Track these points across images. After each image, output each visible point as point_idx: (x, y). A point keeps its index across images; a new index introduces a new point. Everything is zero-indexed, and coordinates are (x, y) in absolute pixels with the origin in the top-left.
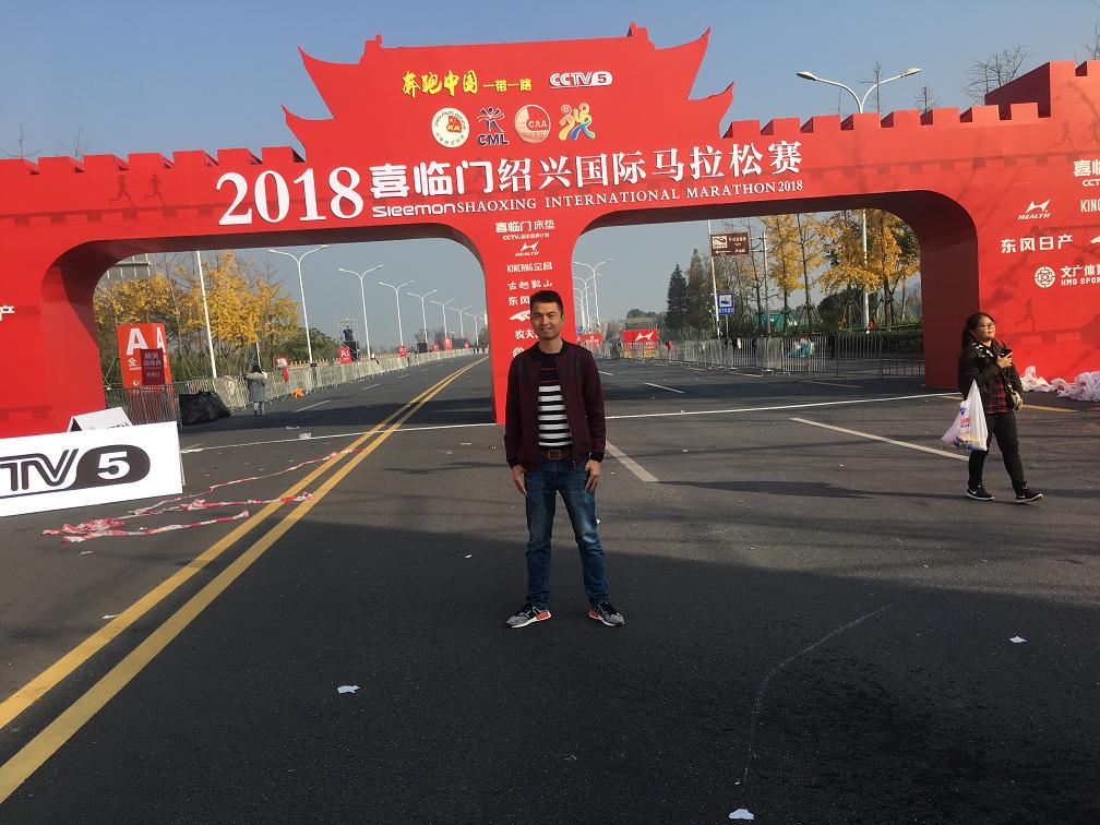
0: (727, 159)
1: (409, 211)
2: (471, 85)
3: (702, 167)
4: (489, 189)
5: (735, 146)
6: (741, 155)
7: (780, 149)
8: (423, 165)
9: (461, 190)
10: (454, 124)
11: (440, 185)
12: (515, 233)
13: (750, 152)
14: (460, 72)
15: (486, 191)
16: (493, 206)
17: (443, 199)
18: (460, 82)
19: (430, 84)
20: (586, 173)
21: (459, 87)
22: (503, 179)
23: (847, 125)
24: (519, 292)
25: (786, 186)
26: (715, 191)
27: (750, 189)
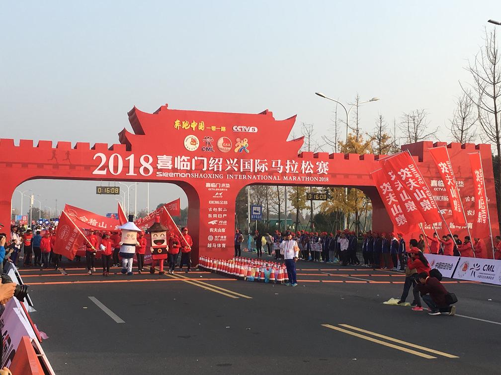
0: (300, 166)
1: (172, 175)
2: (202, 127)
3: (290, 168)
4: (205, 169)
5: (303, 162)
6: (306, 165)
7: (320, 164)
8: (179, 157)
9: (193, 168)
10: (193, 141)
11: (185, 166)
12: (214, 188)
13: (309, 165)
14: (198, 122)
15: (203, 170)
16: (205, 176)
17: (187, 171)
18: (198, 125)
19: (185, 125)
20: (244, 166)
21: (197, 127)
22: (211, 166)
23: (347, 157)
24: (213, 213)
25: (322, 179)
26: (295, 178)
27: (308, 180)
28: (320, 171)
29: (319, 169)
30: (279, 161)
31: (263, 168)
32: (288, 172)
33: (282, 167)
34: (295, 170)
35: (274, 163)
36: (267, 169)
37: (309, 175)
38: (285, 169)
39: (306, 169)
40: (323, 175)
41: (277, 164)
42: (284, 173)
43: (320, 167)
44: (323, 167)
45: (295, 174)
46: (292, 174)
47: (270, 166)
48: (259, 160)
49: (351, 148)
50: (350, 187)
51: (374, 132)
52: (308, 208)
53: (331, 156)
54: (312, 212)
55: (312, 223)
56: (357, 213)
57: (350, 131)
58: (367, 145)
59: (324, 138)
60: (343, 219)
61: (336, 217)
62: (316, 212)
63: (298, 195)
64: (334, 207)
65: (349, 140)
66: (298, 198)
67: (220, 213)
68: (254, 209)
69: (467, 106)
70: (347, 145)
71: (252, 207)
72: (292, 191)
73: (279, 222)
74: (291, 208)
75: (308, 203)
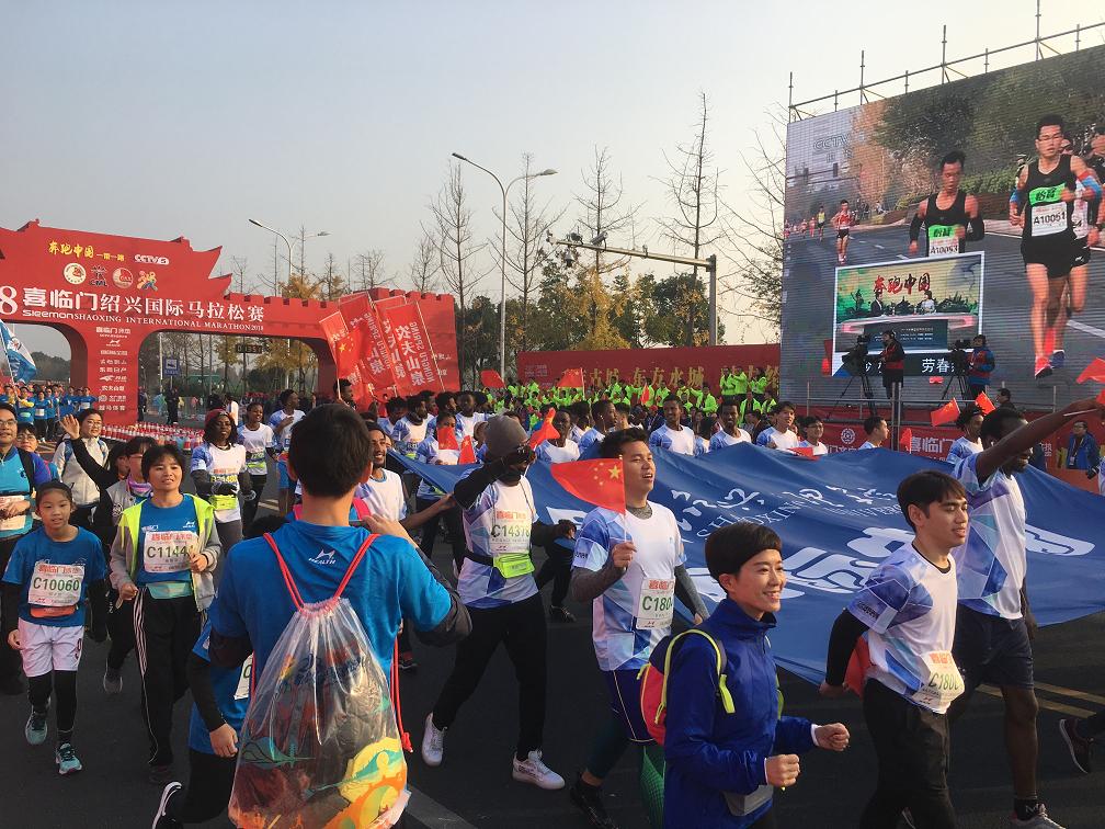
0: (226, 310)
1: (45, 314)
2: (89, 253)
3: (214, 312)
4: (95, 309)
5: (231, 305)
6: (234, 309)
7: (253, 309)
8: (56, 291)
9: (78, 307)
10: (77, 272)
11: (66, 303)
12: (107, 334)
13: (239, 309)
14: (84, 246)
15: (92, 309)
16: (95, 318)
17: (68, 311)
18: (84, 251)
19: (65, 249)
20: (151, 308)
21: (83, 253)
22: (103, 304)
23: (286, 302)
24: (107, 366)
25: (255, 327)
26: (219, 326)
27: (237, 327)
28: (252, 318)
29: (252, 315)
30: (199, 303)
31: (178, 310)
32: (210, 317)
33: (202, 311)
34: (219, 315)
35: (191, 305)
36: (182, 312)
37: (238, 322)
38: (206, 314)
39: (234, 315)
40: (256, 322)
41: (195, 306)
42: (206, 318)
43: (253, 313)
44: (257, 313)
45: (220, 320)
46: (215, 320)
47: (186, 308)
48: (171, 301)
49: (295, 291)
50: (293, 339)
51: (322, 273)
52: (240, 362)
53: (267, 300)
54: (245, 367)
55: (245, 380)
56: (301, 369)
57: (293, 270)
58: (314, 288)
60: (284, 376)
61: (275, 373)
62: (251, 367)
63: (226, 347)
64: (272, 362)
65: (292, 280)
66: (226, 349)
67: (117, 366)
68: (168, 361)
69: (429, 250)
70: (289, 288)
71: (164, 360)
72: (219, 340)
73: (202, 378)
74: (217, 362)
75: (240, 357)
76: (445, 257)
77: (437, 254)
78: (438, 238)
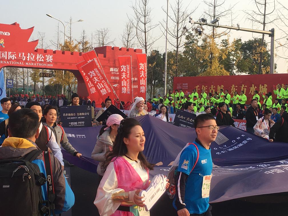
0: (36, 57)
3: (30, 58)
5: (38, 54)
6: (39, 56)
7: (48, 56)
13: (41, 56)
23: (63, 53)
25: (49, 65)
26: (32, 64)
27: (40, 65)
28: (47, 60)
29: (47, 59)
30: (23, 53)
31: (13, 57)
32: (28, 60)
33: (25, 57)
35: (20, 54)
36: (16, 58)
37: (41, 62)
38: (27, 59)
39: (39, 59)
40: (49, 63)
41: (22, 55)
42: (26, 61)
43: (48, 58)
44: (50, 58)
45: (33, 62)
46: (31, 61)
47: (17, 56)
48: (11, 53)
49: (67, 48)
50: (65, 70)
52: (41, 82)
53: (55, 52)
54: (43, 84)
55: (43, 90)
56: (69, 85)
57: (66, 38)
58: (76, 46)
59: (51, 41)
60: (61, 89)
61: (57, 87)
62: (46, 84)
63: (35, 74)
64: (56, 81)
65: (66, 43)
66: (35, 76)
68: (9, 81)
69: (130, 28)
70: (64, 46)
71: (7, 80)
72: (31, 71)
73: (24, 89)
74: (30, 81)
75: (41, 79)
76: (138, 31)
77: (134, 30)
78: (135, 22)
